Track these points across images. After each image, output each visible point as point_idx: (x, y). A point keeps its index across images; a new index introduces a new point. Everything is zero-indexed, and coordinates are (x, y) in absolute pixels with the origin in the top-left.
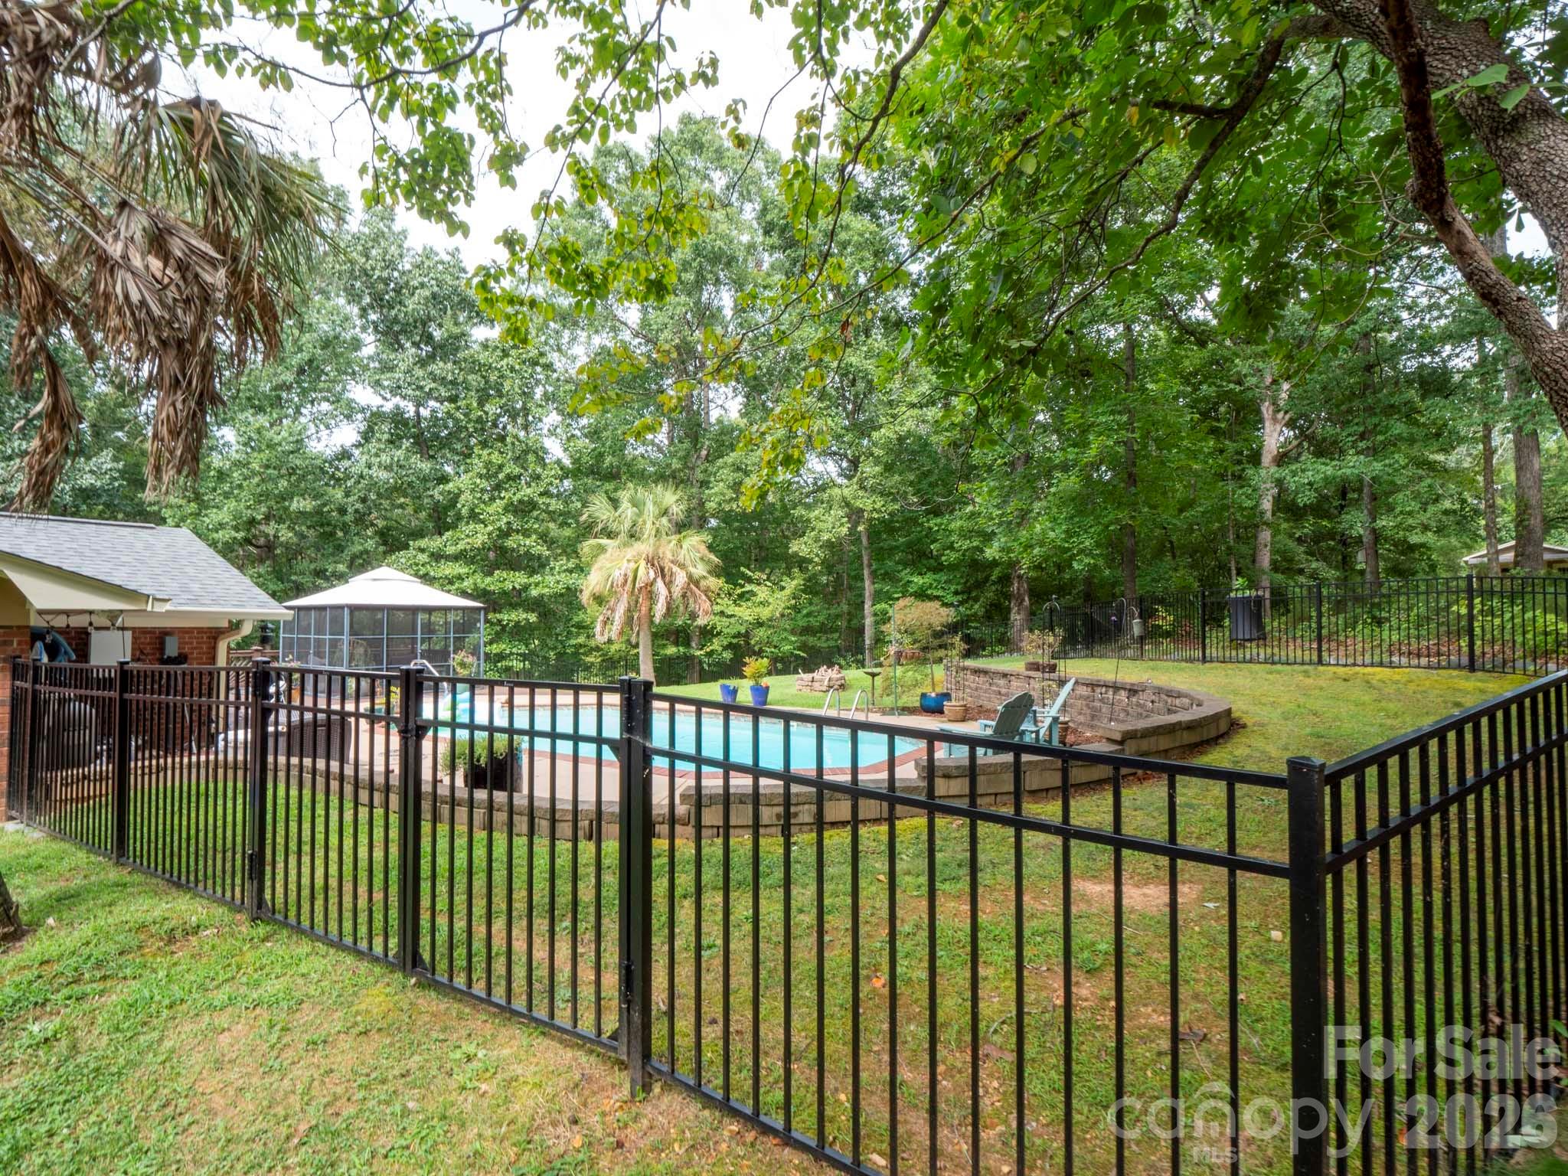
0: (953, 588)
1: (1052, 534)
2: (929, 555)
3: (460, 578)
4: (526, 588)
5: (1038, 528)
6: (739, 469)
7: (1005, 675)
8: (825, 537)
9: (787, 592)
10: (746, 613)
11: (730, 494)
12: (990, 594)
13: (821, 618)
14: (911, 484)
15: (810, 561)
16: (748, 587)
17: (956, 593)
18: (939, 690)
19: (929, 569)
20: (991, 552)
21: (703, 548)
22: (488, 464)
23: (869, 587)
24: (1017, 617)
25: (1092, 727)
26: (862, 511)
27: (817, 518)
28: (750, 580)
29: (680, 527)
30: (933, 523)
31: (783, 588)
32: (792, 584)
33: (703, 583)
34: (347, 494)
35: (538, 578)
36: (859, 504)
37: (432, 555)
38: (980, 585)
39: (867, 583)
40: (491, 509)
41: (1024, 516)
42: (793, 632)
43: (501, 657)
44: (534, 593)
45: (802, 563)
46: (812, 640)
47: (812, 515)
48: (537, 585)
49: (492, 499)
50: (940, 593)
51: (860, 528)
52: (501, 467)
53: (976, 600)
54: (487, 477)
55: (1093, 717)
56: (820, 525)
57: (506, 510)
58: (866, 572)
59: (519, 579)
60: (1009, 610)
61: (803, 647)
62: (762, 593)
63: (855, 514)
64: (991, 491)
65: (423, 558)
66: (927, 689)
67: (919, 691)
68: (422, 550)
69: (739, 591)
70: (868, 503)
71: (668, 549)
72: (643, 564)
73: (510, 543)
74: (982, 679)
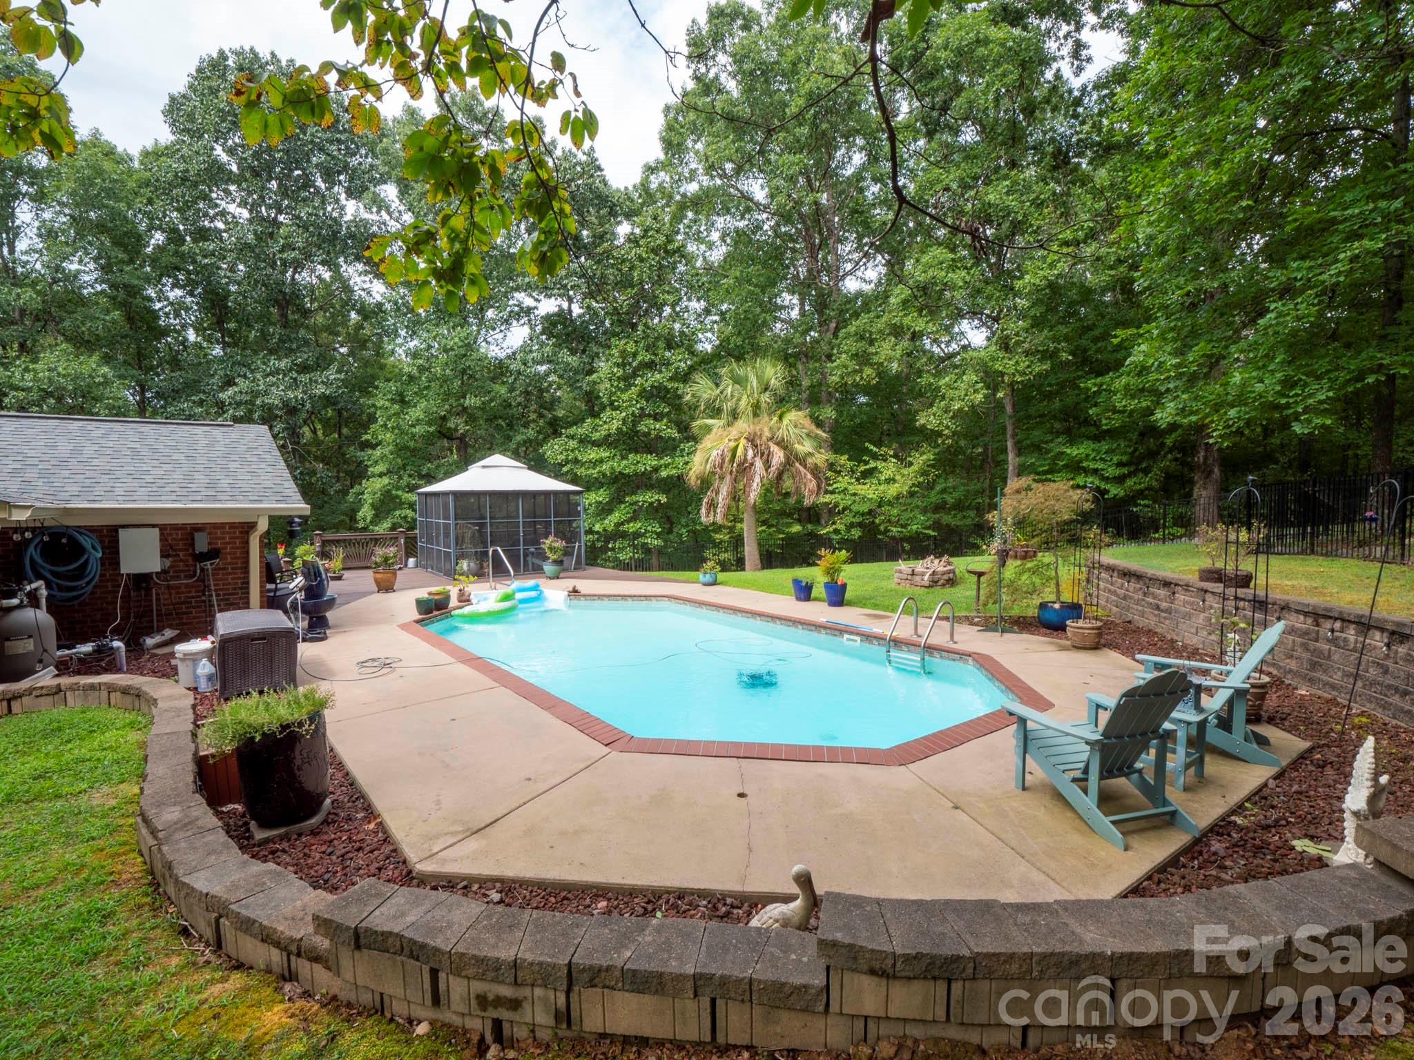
0: (1115, 459)
1: (1259, 387)
2: (1087, 421)
3: (601, 461)
4: (656, 469)
5: (1237, 378)
6: (862, 338)
7: (1166, 584)
8: (957, 406)
9: (915, 468)
10: (869, 490)
11: (853, 365)
12: (1166, 463)
13: (955, 495)
14: (1067, 338)
15: (939, 434)
16: (872, 464)
17: (1120, 464)
18: (1067, 597)
19: (1088, 438)
20: (1164, 415)
21: (807, 422)
22: (623, 353)
23: (1012, 459)
24: (1203, 494)
25: (1312, 681)
26: (1002, 374)
27: (948, 385)
28: (875, 457)
29: (781, 402)
30: (1091, 384)
31: (911, 464)
32: (921, 459)
33: (810, 461)
34: (511, 390)
35: (668, 460)
36: (998, 366)
37: (581, 441)
38: (1152, 455)
39: (1011, 456)
40: (625, 396)
41: (1214, 365)
42: (924, 511)
43: (637, 535)
44: (664, 474)
45: (931, 436)
46: (946, 519)
47: (942, 382)
48: (666, 466)
49: (628, 387)
50: (1099, 465)
51: (1000, 395)
52: (635, 355)
53: (1146, 471)
54: (623, 365)
55: (1314, 666)
56: (950, 393)
57: (640, 395)
58: (1010, 444)
59: (649, 461)
60: (1192, 482)
61: (936, 525)
62: (888, 469)
63: (991, 379)
64: (1162, 336)
65: (572, 444)
66: (1049, 595)
67: (1037, 601)
68: (572, 437)
69: (862, 468)
70: (1009, 365)
71: (766, 425)
72: (743, 442)
73: (642, 428)
74: (1133, 585)
